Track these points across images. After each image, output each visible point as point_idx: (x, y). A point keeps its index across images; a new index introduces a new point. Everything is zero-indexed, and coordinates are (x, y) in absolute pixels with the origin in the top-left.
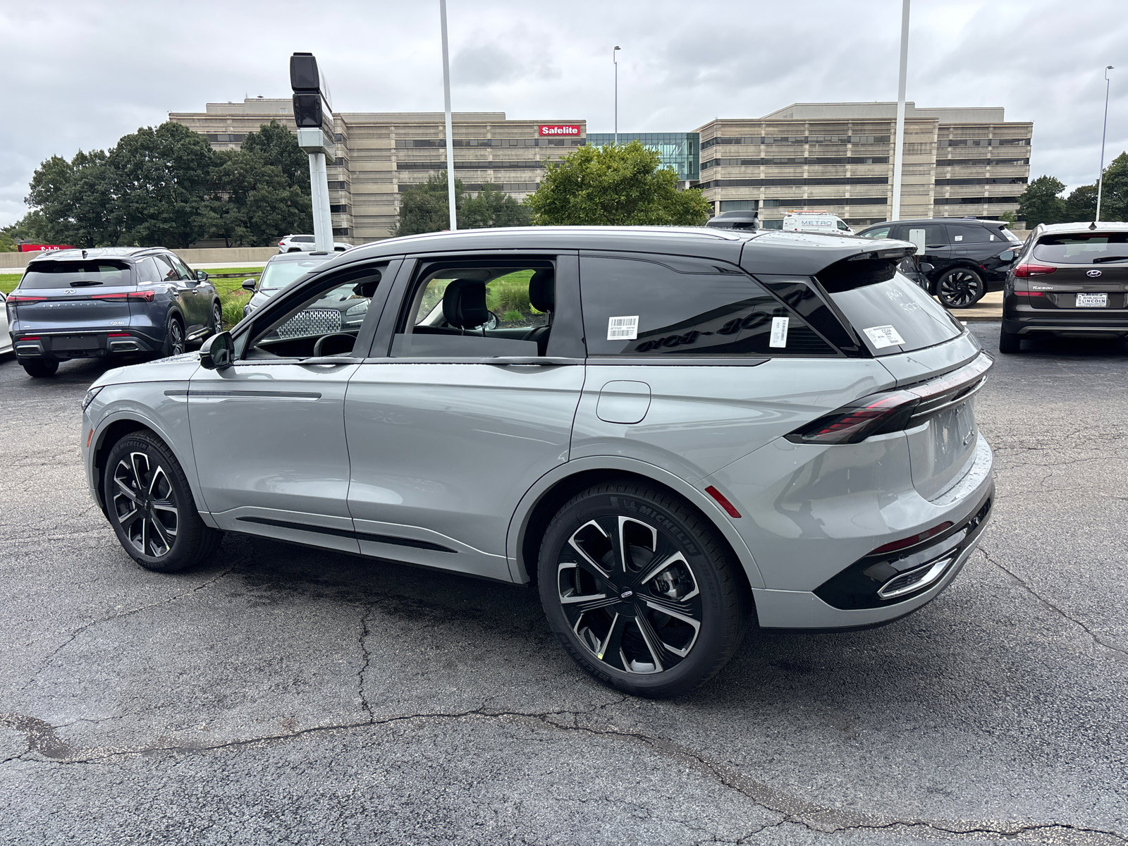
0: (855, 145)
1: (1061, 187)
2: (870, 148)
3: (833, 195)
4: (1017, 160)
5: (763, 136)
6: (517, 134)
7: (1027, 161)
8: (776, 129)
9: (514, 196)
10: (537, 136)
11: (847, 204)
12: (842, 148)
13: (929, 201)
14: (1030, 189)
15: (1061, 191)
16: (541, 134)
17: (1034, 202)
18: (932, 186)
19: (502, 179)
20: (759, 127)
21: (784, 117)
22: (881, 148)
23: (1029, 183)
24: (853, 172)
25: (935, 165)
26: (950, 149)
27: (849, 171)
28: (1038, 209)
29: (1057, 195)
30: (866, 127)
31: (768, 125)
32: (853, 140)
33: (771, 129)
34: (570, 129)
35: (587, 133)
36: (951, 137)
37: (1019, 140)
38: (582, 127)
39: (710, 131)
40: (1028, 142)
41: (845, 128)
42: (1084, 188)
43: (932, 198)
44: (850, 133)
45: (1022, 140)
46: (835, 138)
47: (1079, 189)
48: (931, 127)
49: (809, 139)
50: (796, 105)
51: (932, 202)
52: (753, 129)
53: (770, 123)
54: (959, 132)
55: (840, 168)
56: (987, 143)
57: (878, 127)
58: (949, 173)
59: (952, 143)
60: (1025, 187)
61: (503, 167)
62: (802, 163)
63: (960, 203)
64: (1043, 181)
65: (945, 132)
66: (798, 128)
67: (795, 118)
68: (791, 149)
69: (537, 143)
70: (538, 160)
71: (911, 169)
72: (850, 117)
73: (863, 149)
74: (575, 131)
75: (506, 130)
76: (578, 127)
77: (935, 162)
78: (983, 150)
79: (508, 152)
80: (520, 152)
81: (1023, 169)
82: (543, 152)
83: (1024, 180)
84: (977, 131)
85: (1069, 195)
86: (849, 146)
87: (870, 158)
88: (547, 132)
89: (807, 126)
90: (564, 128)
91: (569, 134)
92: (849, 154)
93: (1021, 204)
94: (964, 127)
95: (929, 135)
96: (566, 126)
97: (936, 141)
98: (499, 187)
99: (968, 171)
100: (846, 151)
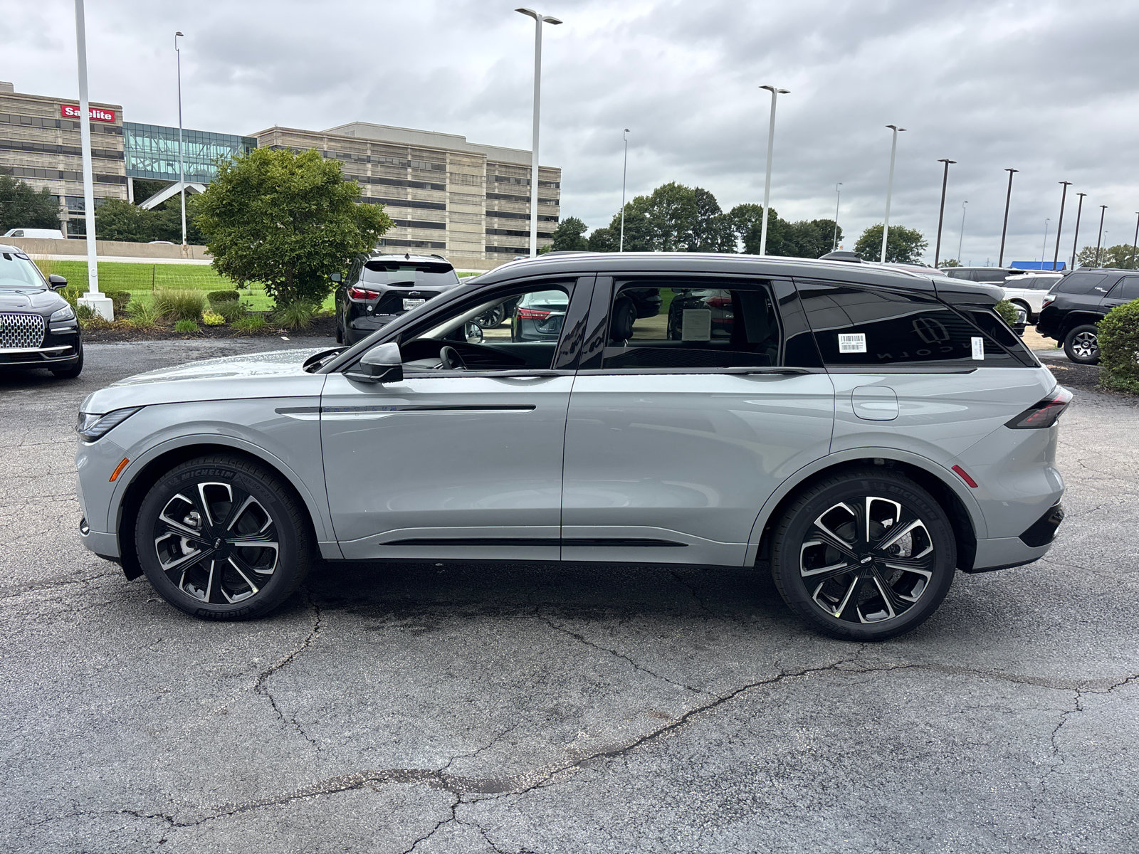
0: (415, 169)
1: (584, 228)
2: (428, 175)
3: (396, 216)
4: (550, 200)
5: (326, 150)
6: (30, 111)
7: (557, 202)
8: (338, 145)
9: (28, 182)
10: (58, 116)
11: (409, 226)
12: (402, 171)
13: (482, 230)
14: (561, 227)
15: (584, 231)
16: (64, 113)
17: (565, 239)
18: (483, 217)
19: (12, 162)
20: (321, 140)
21: (346, 133)
22: (438, 176)
23: (560, 222)
24: (414, 196)
25: (485, 198)
26: (496, 184)
27: (410, 194)
28: (567, 245)
29: (581, 235)
30: (424, 154)
31: (331, 140)
32: (413, 164)
33: (332, 144)
34: (102, 113)
35: (124, 121)
36: (497, 173)
37: (551, 183)
38: (117, 114)
39: (269, 138)
40: (558, 186)
41: (405, 152)
42: (601, 230)
43: (484, 228)
44: (410, 158)
45: (553, 183)
46: (396, 161)
47: (597, 230)
48: (480, 161)
49: (372, 159)
50: (357, 123)
51: (484, 231)
52: (314, 142)
53: (333, 138)
54: (504, 169)
55: (401, 190)
56: (526, 182)
57: (435, 156)
58: (497, 206)
59: (498, 179)
60: (557, 225)
61: (12, 147)
62: (365, 181)
63: (506, 234)
64: (570, 221)
65: (492, 168)
66: (361, 147)
67: (356, 136)
68: (355, 166)
69: (58, 125)
70: (60, 144)
71: (465, 198)
72: (409, 143)
73: (422, 174)
74: (108, 117)
75: (16, 105)
76: (112, 113)
77: (485, 194)
78: (524, 189)
79: (20, 131)
80: (36, 132)
81: (554, 209)
82: (68, 135)
83: (556, 219)
84: (517, 171)
85: (590, 236)
86: (410, 170)
87: (429, 184)
88: (72, 113)
89: (368, 145)
90: (94, 112)
91: (100, 120)
92: (410, 178)
93: (555, 240)
94: (507, 166)
95: (479, 169)
96: (96, 110)
97: (485, 175)
98: (10, 171)
99: (512, 206)
100: (406, 175)
